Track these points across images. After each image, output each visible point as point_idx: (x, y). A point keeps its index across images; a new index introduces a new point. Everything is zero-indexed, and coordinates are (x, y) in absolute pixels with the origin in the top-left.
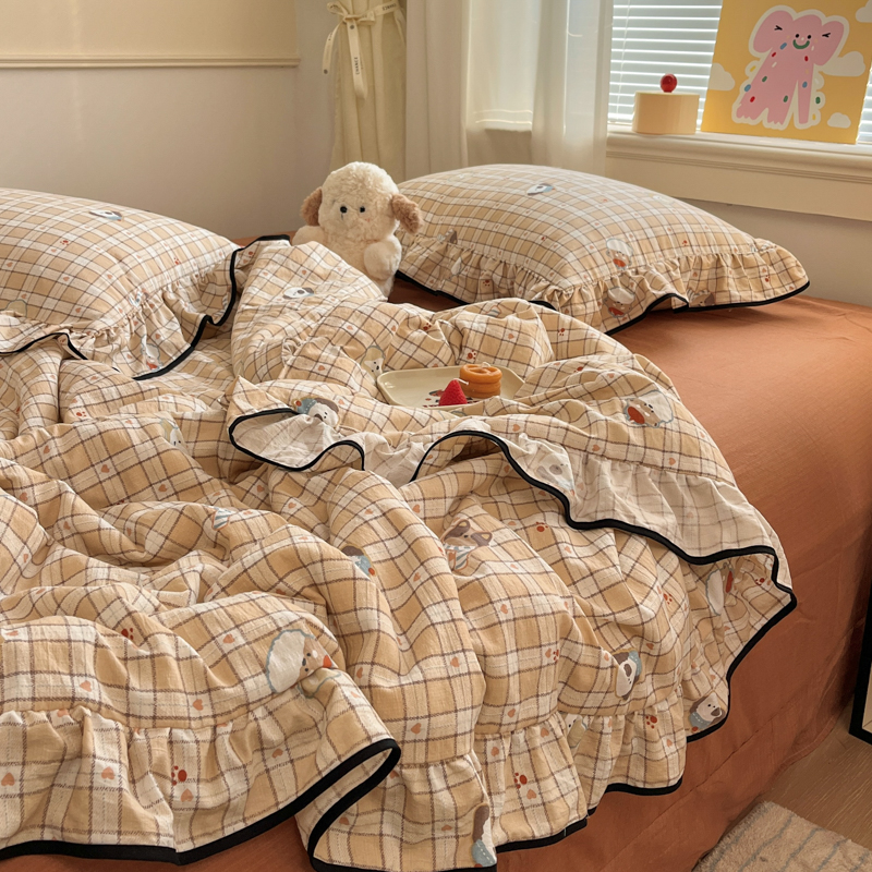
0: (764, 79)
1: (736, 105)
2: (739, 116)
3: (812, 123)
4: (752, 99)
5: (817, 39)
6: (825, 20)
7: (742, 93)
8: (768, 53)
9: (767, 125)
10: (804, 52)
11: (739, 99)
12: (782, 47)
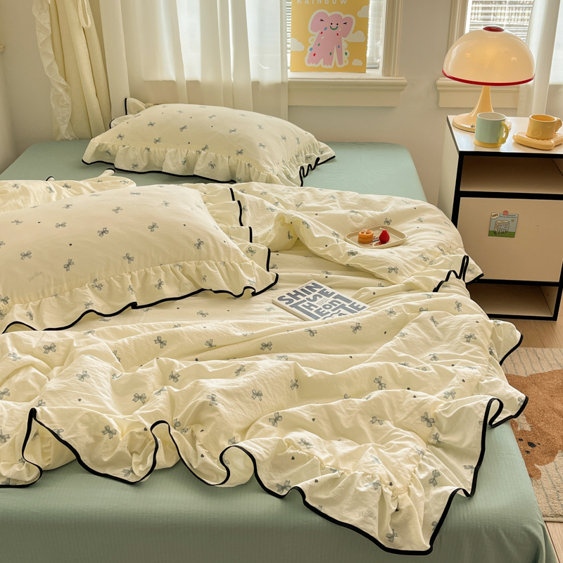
0: (319, 45)
1: (307, 58)
2: (309, 63)
3: (345, 63)
4: (314, 55)
5: (341, 25)
6: (343, 17)
7: (309, 52)
8: (319, 32)
9: (323, 66)
10: (336, 31)
11: (308, 54)
12: (326, 29)
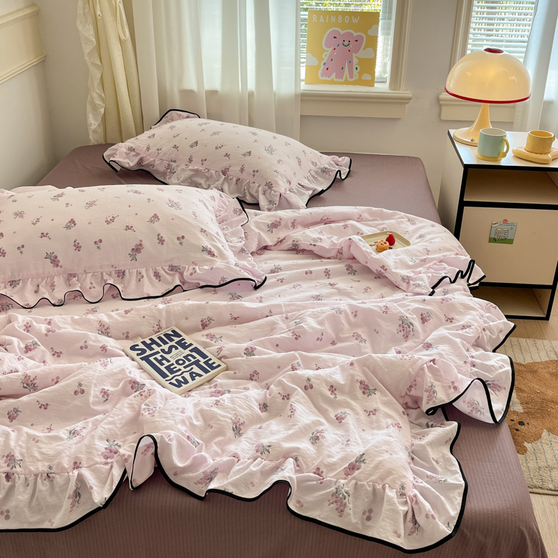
0: (332, 60)
1: (320, 72)
3: (355, 78)
5: (353, 43)
7: (323, 66)
9: (335, 80)
10: (348, 48)
11: (321, 69)
